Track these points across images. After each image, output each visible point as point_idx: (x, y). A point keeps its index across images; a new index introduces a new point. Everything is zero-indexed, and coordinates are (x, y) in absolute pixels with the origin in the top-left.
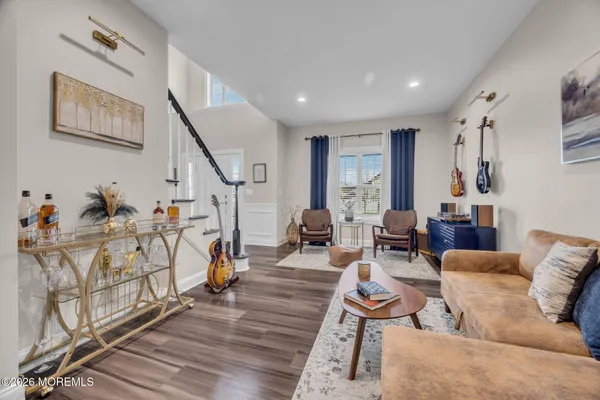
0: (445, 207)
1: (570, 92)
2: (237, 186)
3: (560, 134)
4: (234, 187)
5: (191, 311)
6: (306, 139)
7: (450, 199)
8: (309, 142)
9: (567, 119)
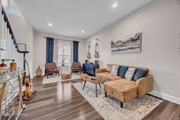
0: (86, 61)
1: (112, 43)
2: (25, 54)
3: (111, 49)
4: (23, 54)
5: (25, 110)
6: (45, 37)
7: (87, 59)
8: (46, 39)
9: (112, 47)
